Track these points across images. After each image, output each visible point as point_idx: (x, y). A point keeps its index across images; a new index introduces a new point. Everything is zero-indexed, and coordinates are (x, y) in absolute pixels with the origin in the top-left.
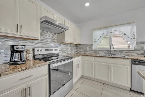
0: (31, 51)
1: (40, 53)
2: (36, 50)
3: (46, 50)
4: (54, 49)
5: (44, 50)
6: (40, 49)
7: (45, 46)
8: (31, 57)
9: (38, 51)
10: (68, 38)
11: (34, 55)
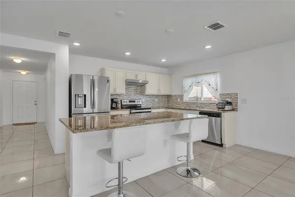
0: (120, 102)
1: (125, 104)
2: (123, 101)
3: (130, 101)
4: (136, 101)
5: (128, 101)
6: (125, 101)
7: (129, 98)
8: (119, 106)
9: (124, 102)
10: (150, 90)
11: (122, 105)
